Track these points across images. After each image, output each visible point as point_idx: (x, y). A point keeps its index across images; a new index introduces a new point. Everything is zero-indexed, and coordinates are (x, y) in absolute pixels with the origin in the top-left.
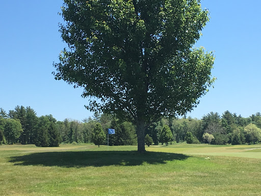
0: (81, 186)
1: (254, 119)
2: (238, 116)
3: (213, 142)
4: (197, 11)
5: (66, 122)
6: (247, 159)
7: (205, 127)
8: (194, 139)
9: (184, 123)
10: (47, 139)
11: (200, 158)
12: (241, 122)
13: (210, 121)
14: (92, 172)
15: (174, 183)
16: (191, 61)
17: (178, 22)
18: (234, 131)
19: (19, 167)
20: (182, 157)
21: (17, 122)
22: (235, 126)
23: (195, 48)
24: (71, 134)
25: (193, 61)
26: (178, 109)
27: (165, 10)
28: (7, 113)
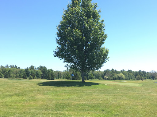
0: (62, 93)
1: (122, 72)
2: (116, 70)
3: (108, 79)
4: (103, 34)
5: (57, 71)
6: (120, 85)
7: (105, 74)
8: (101, 78)
9: (98, 72)
10: (50, 77)
11: (104, 85)
12: (117, 72)
13: (107, 72)
14: (66, 88)
15: (94, 93)
16: (101, 51)
17: (97, 38)
18: (115, 76)
19: (41, 86)
20: (97, 84)
21: (40, 71)
22: (115, 74)
23: (102, 46)
24: (59, 76)
25: (102, 51)
26: (96, 68)
27: (92, 34)
28: (37, 68)
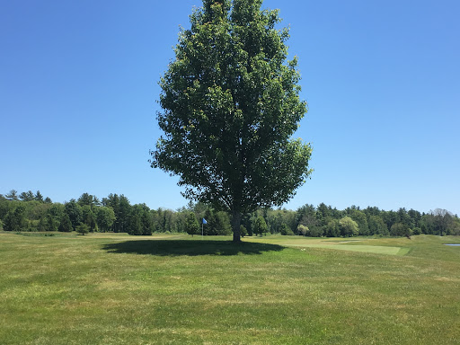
0: (175, 274)
1: (349, 212)
2: (333, 208)
3: (308, 235)
4: (295, 102)
5: (159, 211)
6: (343, 252)
7: (300, 219)
8: (288, 230)
9: (279, 214)
10: (140, 228)
11: (296, 250)
12: (336, 214)
13: (305, 212)
14: (187, 261)
15: (270, 274)
16: (288, 152)
17: (276, 113)
18: (329, 224)
19: (113, 254)
20: (278, 248)
21: (110, 210)
22: (330, 218)
23: (292, 138)
24: (164, 223)
25: (291, 152)
26: (274, 200)
27: (263, 100)
28: (101, 200)
